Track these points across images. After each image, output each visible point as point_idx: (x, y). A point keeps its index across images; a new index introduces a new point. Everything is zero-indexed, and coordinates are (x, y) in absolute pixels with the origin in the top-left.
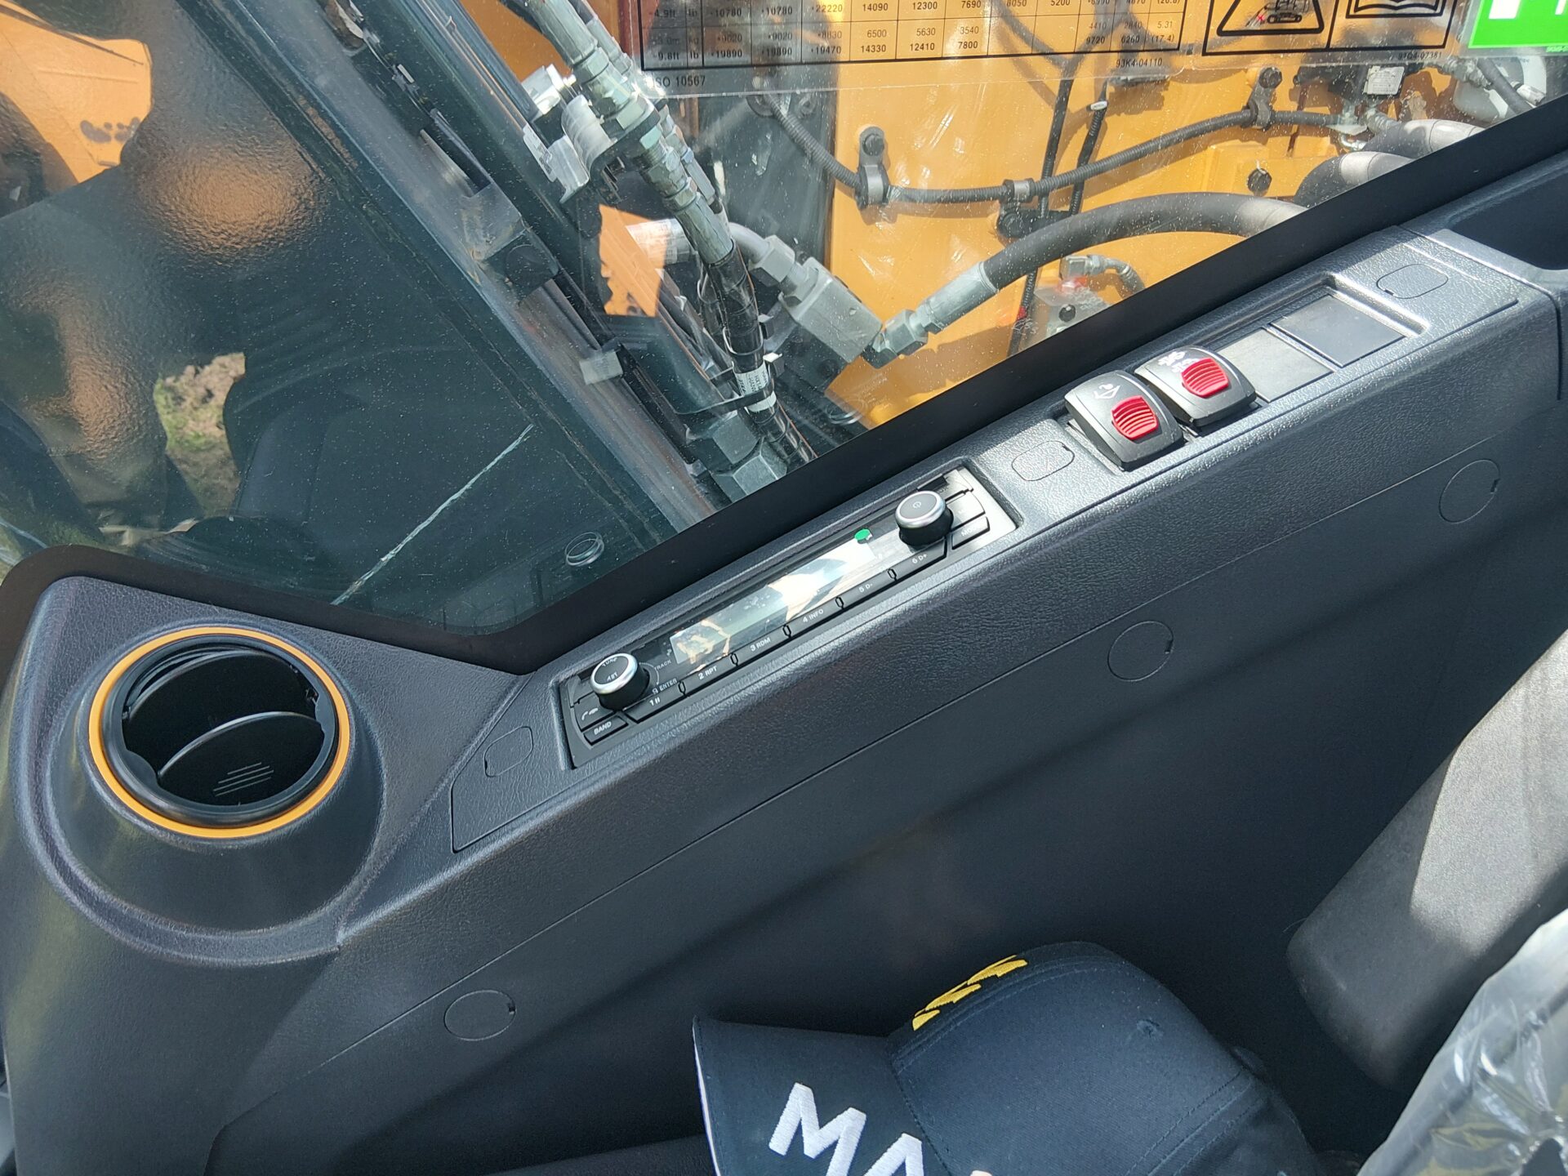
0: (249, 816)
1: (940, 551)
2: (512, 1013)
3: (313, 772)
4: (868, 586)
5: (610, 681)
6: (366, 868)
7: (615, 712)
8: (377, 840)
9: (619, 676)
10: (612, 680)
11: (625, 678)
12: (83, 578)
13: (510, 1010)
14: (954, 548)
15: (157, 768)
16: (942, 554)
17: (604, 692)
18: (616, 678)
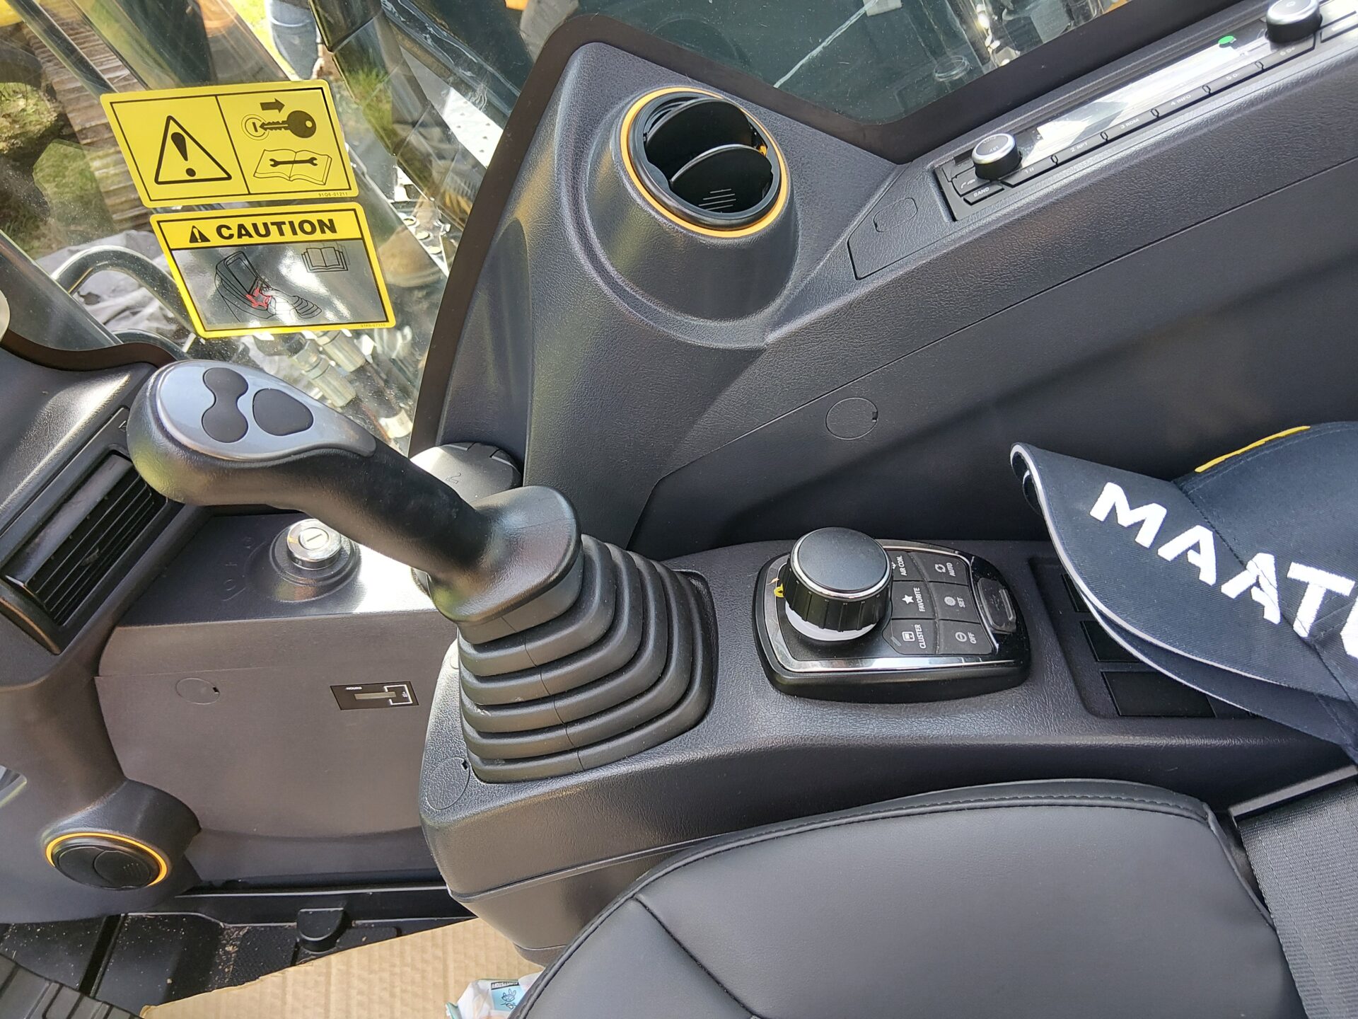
0: (728, 222)
1: (1309, 44)
2: (875, 421)
3: (765, 202)
4: (1235, 76)
5: (991, 153)
6: (786, 292)
7: (991, 181)
8: (794, 273)
9: (1000, 148)
10: (994, 151)
11: (1004, 151)
12: (601, 44)
13: (873, 419)
14: (1323, 41)
15: (669, 178)
16: (1311, 46)
17: (983, 162)
18: (997, 150)
